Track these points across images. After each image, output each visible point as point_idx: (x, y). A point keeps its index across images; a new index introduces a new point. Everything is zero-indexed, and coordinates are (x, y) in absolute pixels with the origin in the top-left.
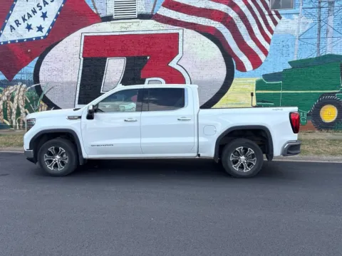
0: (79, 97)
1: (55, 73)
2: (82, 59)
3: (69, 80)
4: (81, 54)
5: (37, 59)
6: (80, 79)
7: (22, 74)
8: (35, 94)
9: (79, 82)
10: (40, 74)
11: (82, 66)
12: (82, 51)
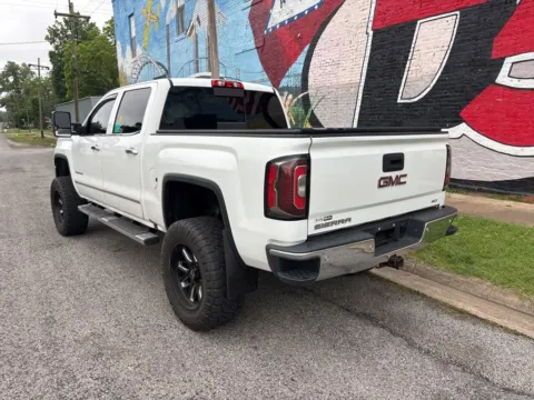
0: (360, 114)
1: (329, 68)
2: (371, 33)
3: (347, 81)
4: (370, 25)
5: (306, 49)
6: (364, 78)
7: (289, 76)
8: (301, 110)
9: (362, 84)
10: (310, 74)
11: (369, 48)
12: (372, 19)
